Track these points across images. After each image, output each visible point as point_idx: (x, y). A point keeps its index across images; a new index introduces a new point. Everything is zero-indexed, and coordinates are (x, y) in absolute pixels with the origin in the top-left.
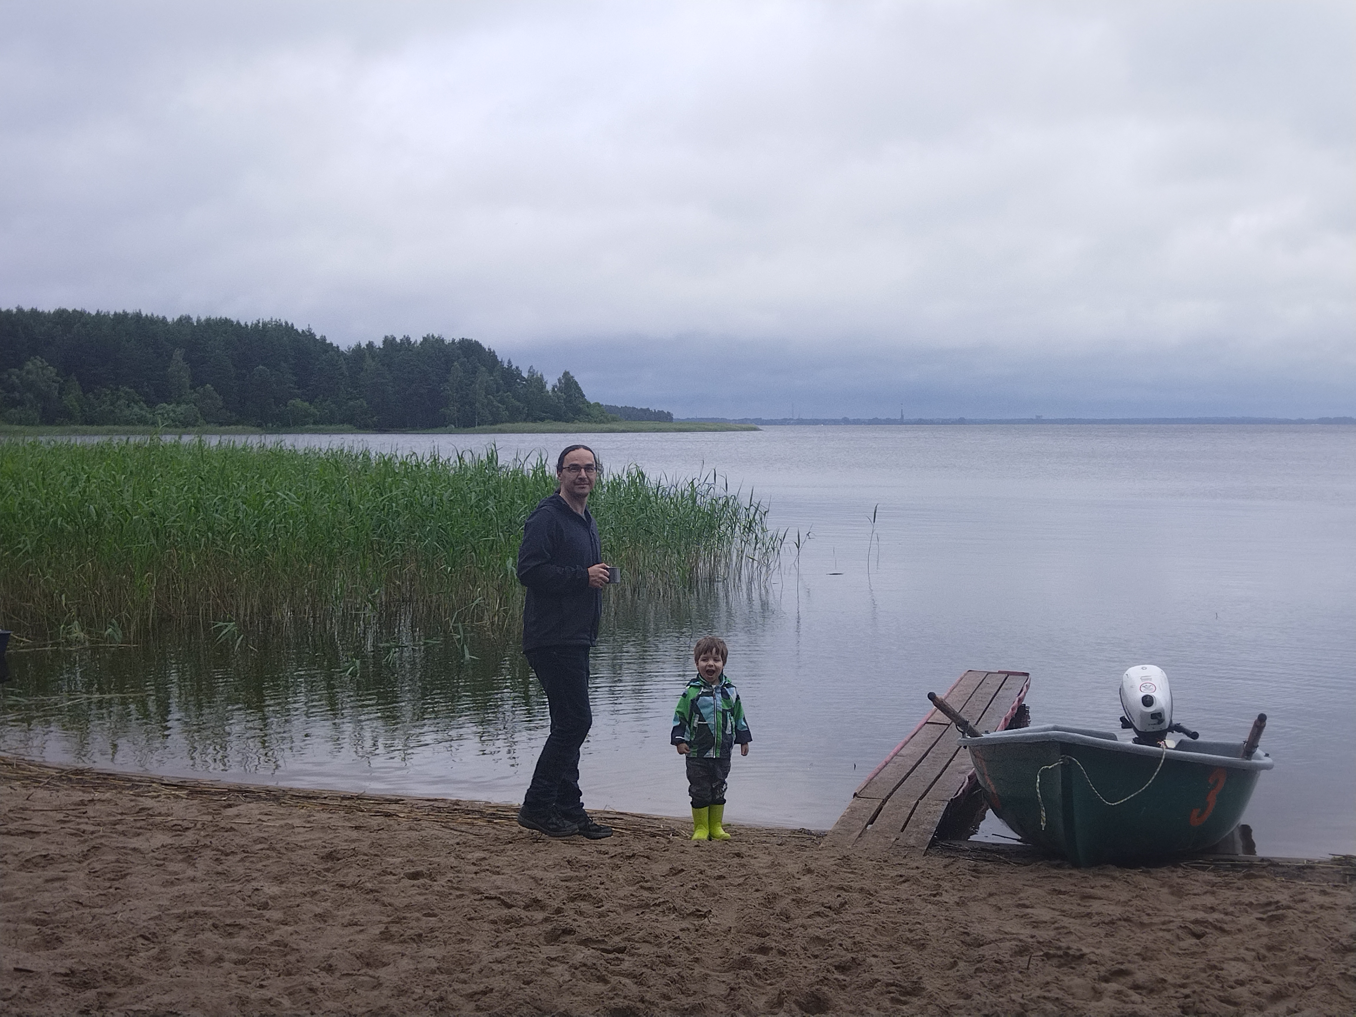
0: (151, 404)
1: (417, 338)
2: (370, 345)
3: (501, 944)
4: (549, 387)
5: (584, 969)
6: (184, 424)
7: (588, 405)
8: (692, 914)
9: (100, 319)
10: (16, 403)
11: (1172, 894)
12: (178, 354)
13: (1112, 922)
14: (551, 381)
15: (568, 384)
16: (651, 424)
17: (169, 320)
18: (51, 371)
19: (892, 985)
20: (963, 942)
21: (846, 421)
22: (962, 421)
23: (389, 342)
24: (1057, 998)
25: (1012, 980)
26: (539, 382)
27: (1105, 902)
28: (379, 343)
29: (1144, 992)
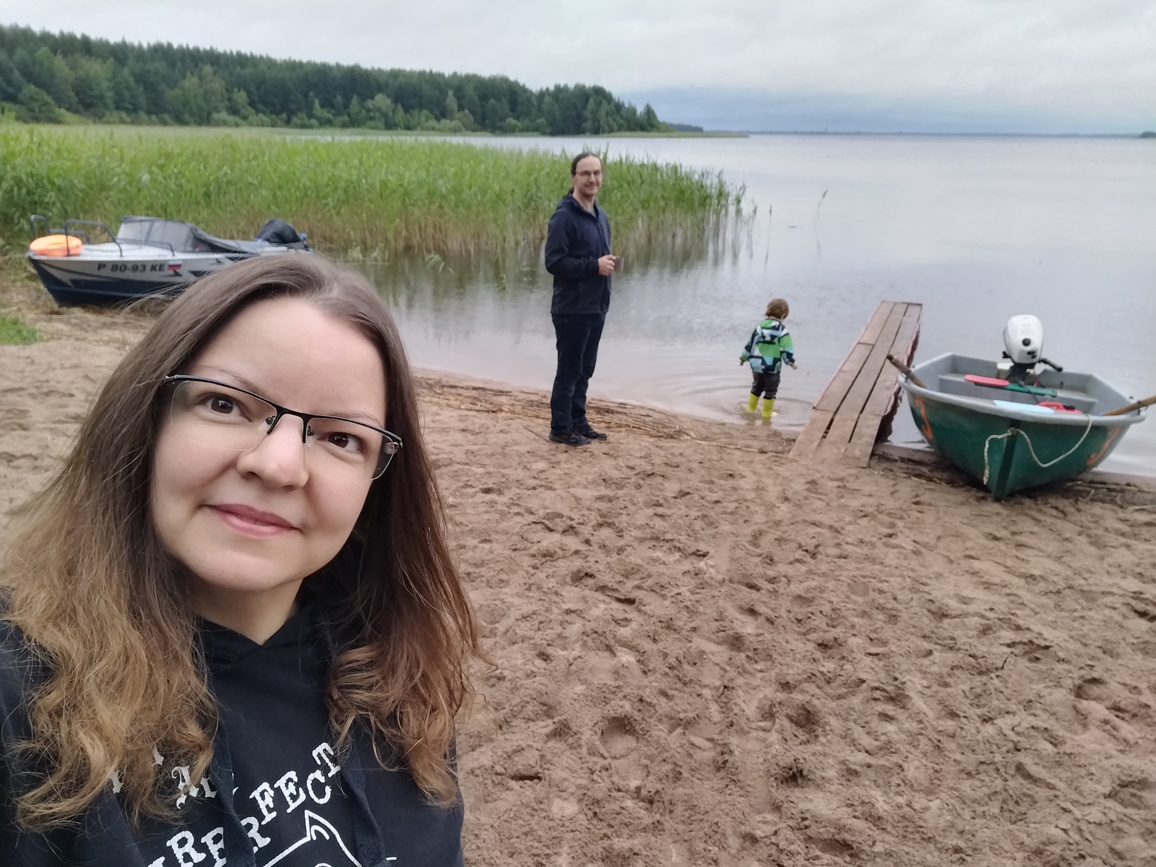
0: (438, 119)
1: (571, 85)
2: (547, 89)
3: (533, 588)
4: (638, 112)
5: (595, 636)
6: (455, 131)
7: (659, 122)
8: (694, 554)
9: (412, 74)
10: (372, 118)
11: (1091, 543)
12: (451, 93)
13: (1058, 592)
14: (640, 109)
15: (649, 112)
16: (690, 133)
17: (447, 75)
18: (388, 101)
19: (877, 689)
20: (929, 610)
21: (796, 133)
22: (858, 134)
23: (558, 88)
24: (1046, 729)
25: (993, 691)
26: (634, 111)
27: (1037, 553)
28: (552, 88)
29: (1126, 716)
